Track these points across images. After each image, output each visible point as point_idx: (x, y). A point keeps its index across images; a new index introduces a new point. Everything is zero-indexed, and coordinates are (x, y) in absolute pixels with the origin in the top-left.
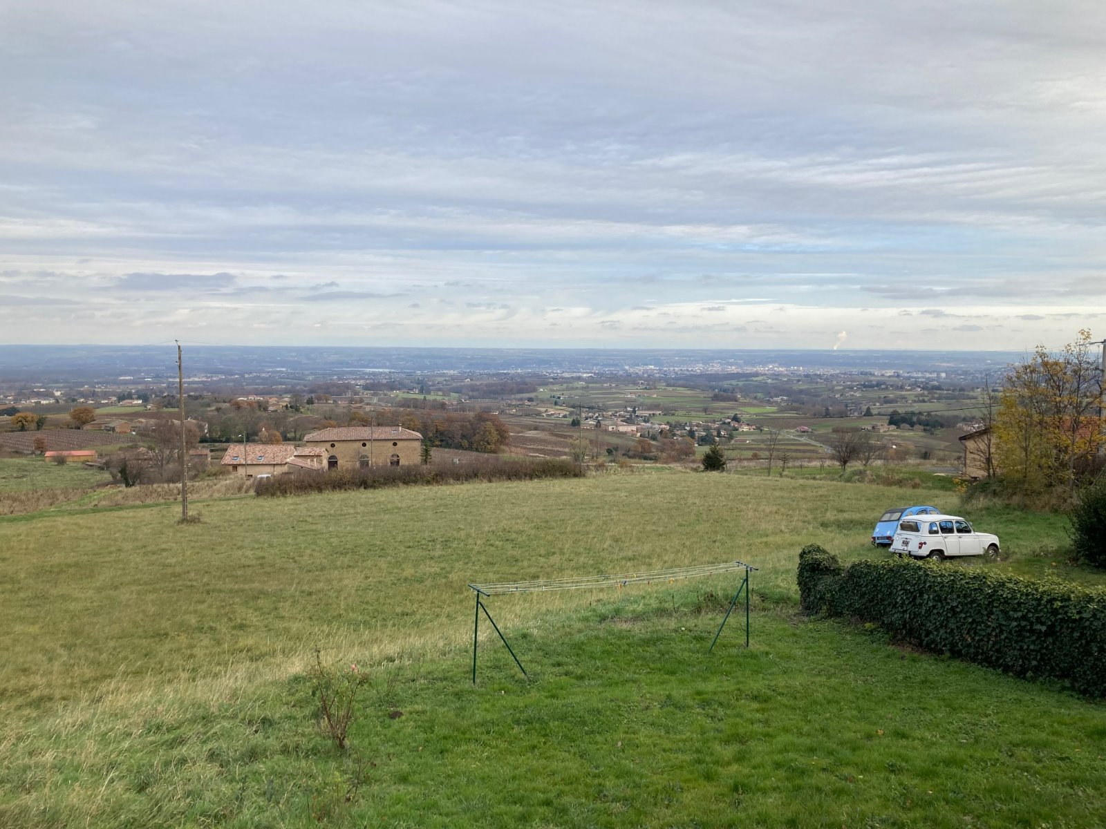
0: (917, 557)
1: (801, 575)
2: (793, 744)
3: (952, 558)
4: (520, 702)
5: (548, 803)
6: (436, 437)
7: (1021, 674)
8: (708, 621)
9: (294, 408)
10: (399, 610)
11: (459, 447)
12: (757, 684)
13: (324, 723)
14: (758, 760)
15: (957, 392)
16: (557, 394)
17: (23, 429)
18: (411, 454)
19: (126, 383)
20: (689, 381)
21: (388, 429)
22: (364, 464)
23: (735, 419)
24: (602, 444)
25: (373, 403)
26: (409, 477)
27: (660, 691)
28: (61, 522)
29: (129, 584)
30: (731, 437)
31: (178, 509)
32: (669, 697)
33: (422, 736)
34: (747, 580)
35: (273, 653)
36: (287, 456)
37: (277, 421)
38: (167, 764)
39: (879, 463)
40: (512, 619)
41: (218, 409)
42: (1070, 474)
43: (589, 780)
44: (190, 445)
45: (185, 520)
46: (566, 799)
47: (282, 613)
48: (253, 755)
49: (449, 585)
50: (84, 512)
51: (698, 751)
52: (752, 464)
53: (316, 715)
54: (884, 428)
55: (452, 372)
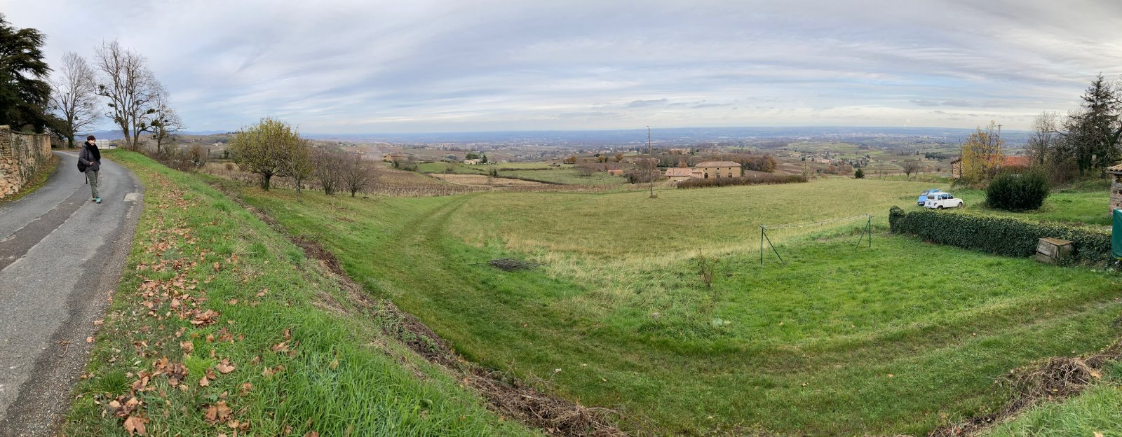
0: (933, 209)
1: (890, 218)
2: (886, 283)
3: (946, 208)
4: (780, 272)
5: (790, 311)
6: (747, 166)
7: (967, 248)
8: (855, 238)
9: (692, 153)
10: (732, 235)
11: (756, 170)
12: (873, 262)
13: (703, 276)
14: (871, 291)
15: (950, 145)
16: (796, 147)
17: (601, 162)
18: (736, 172)
19: (632, 144)
20: (849, 141)
21: (727, 162)
22: (718, 177)
23: (868, 156)
24: (814, 169)
25: (722, 151)
26: (736, 182)
27: (836, 266)
28: (613, 196)
29: (633, 220)
30: (866, 164)
31: (649, 193)
32: (839, 268)
33: (740, 284)
34: (869, 221)
35: (683, 249)
36: (688, 174)
37: (685, 159)
38: (647, 285)
39: (921, 173)
40: (777, 239)
41: (663, 154)
42: (986, 175)
43: (807, 302)
44: (653, 168)
45: (652, 197)
46: (797, 309)
47: (687, 233)
48: (676, 286)
49: (752, 226)
50: (619, 192)
51: (850, 289)
52: (874, 175)
53: (699, 273)
54: (923, 159)
55: (752, 138)
